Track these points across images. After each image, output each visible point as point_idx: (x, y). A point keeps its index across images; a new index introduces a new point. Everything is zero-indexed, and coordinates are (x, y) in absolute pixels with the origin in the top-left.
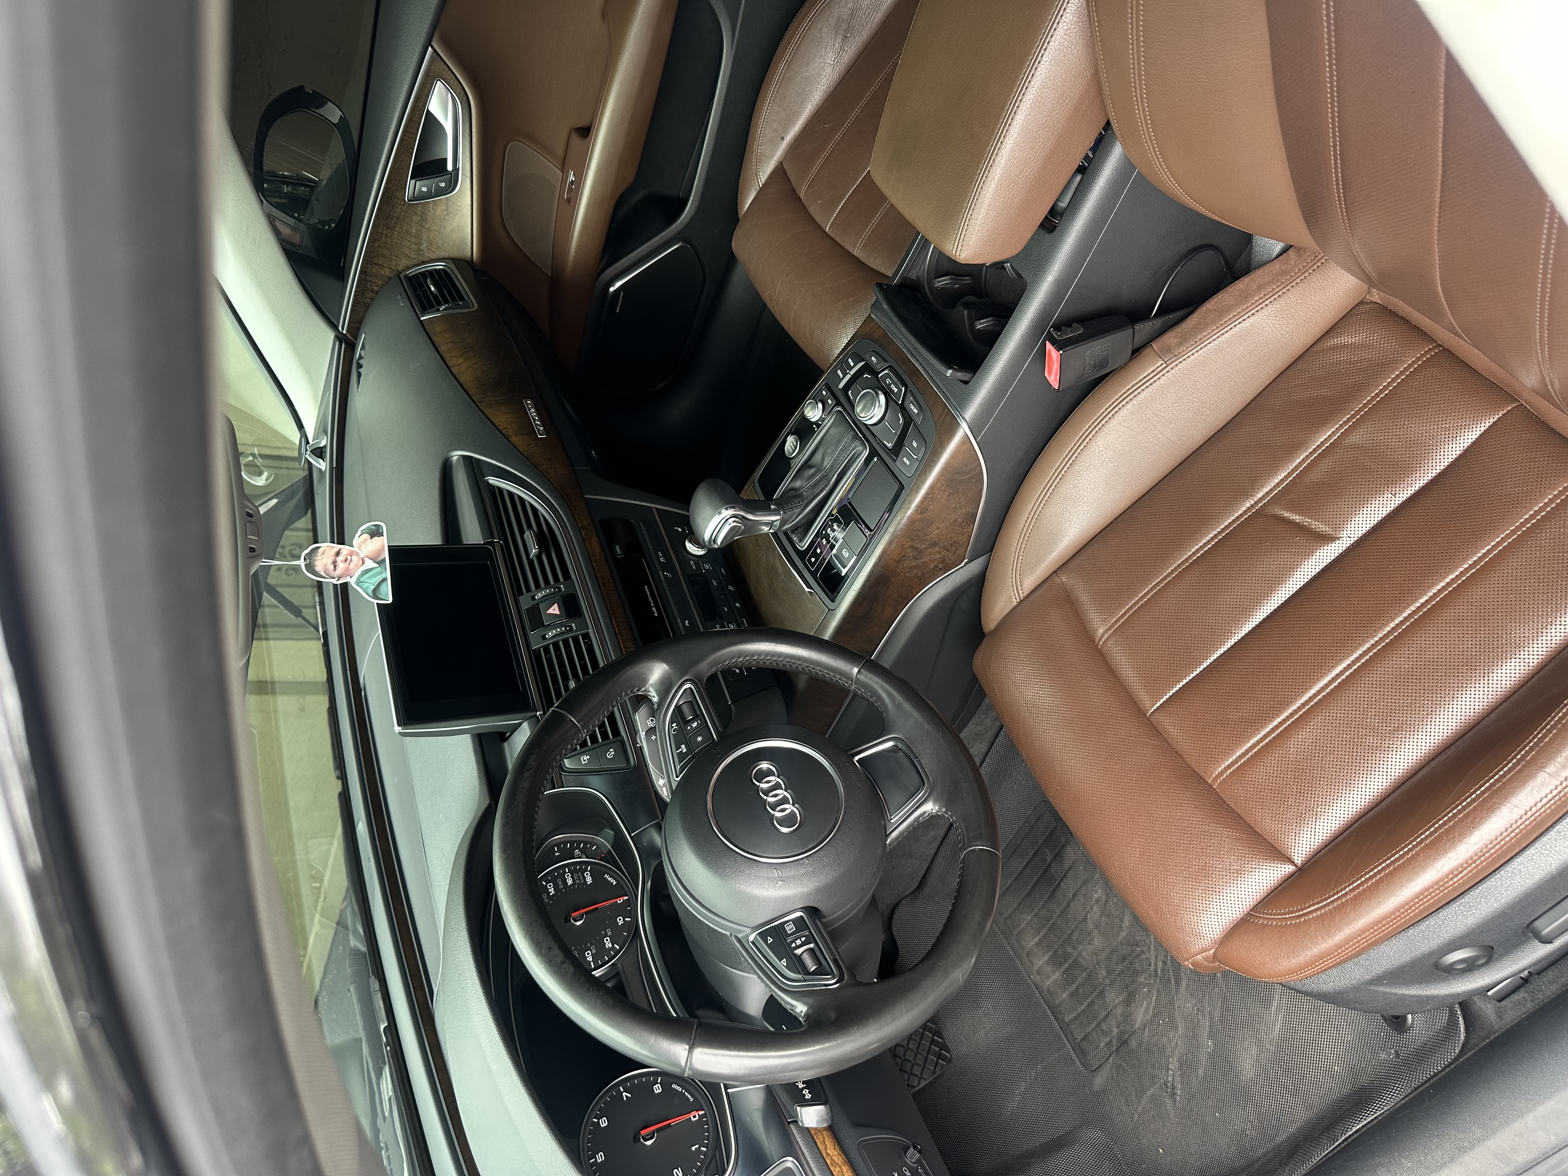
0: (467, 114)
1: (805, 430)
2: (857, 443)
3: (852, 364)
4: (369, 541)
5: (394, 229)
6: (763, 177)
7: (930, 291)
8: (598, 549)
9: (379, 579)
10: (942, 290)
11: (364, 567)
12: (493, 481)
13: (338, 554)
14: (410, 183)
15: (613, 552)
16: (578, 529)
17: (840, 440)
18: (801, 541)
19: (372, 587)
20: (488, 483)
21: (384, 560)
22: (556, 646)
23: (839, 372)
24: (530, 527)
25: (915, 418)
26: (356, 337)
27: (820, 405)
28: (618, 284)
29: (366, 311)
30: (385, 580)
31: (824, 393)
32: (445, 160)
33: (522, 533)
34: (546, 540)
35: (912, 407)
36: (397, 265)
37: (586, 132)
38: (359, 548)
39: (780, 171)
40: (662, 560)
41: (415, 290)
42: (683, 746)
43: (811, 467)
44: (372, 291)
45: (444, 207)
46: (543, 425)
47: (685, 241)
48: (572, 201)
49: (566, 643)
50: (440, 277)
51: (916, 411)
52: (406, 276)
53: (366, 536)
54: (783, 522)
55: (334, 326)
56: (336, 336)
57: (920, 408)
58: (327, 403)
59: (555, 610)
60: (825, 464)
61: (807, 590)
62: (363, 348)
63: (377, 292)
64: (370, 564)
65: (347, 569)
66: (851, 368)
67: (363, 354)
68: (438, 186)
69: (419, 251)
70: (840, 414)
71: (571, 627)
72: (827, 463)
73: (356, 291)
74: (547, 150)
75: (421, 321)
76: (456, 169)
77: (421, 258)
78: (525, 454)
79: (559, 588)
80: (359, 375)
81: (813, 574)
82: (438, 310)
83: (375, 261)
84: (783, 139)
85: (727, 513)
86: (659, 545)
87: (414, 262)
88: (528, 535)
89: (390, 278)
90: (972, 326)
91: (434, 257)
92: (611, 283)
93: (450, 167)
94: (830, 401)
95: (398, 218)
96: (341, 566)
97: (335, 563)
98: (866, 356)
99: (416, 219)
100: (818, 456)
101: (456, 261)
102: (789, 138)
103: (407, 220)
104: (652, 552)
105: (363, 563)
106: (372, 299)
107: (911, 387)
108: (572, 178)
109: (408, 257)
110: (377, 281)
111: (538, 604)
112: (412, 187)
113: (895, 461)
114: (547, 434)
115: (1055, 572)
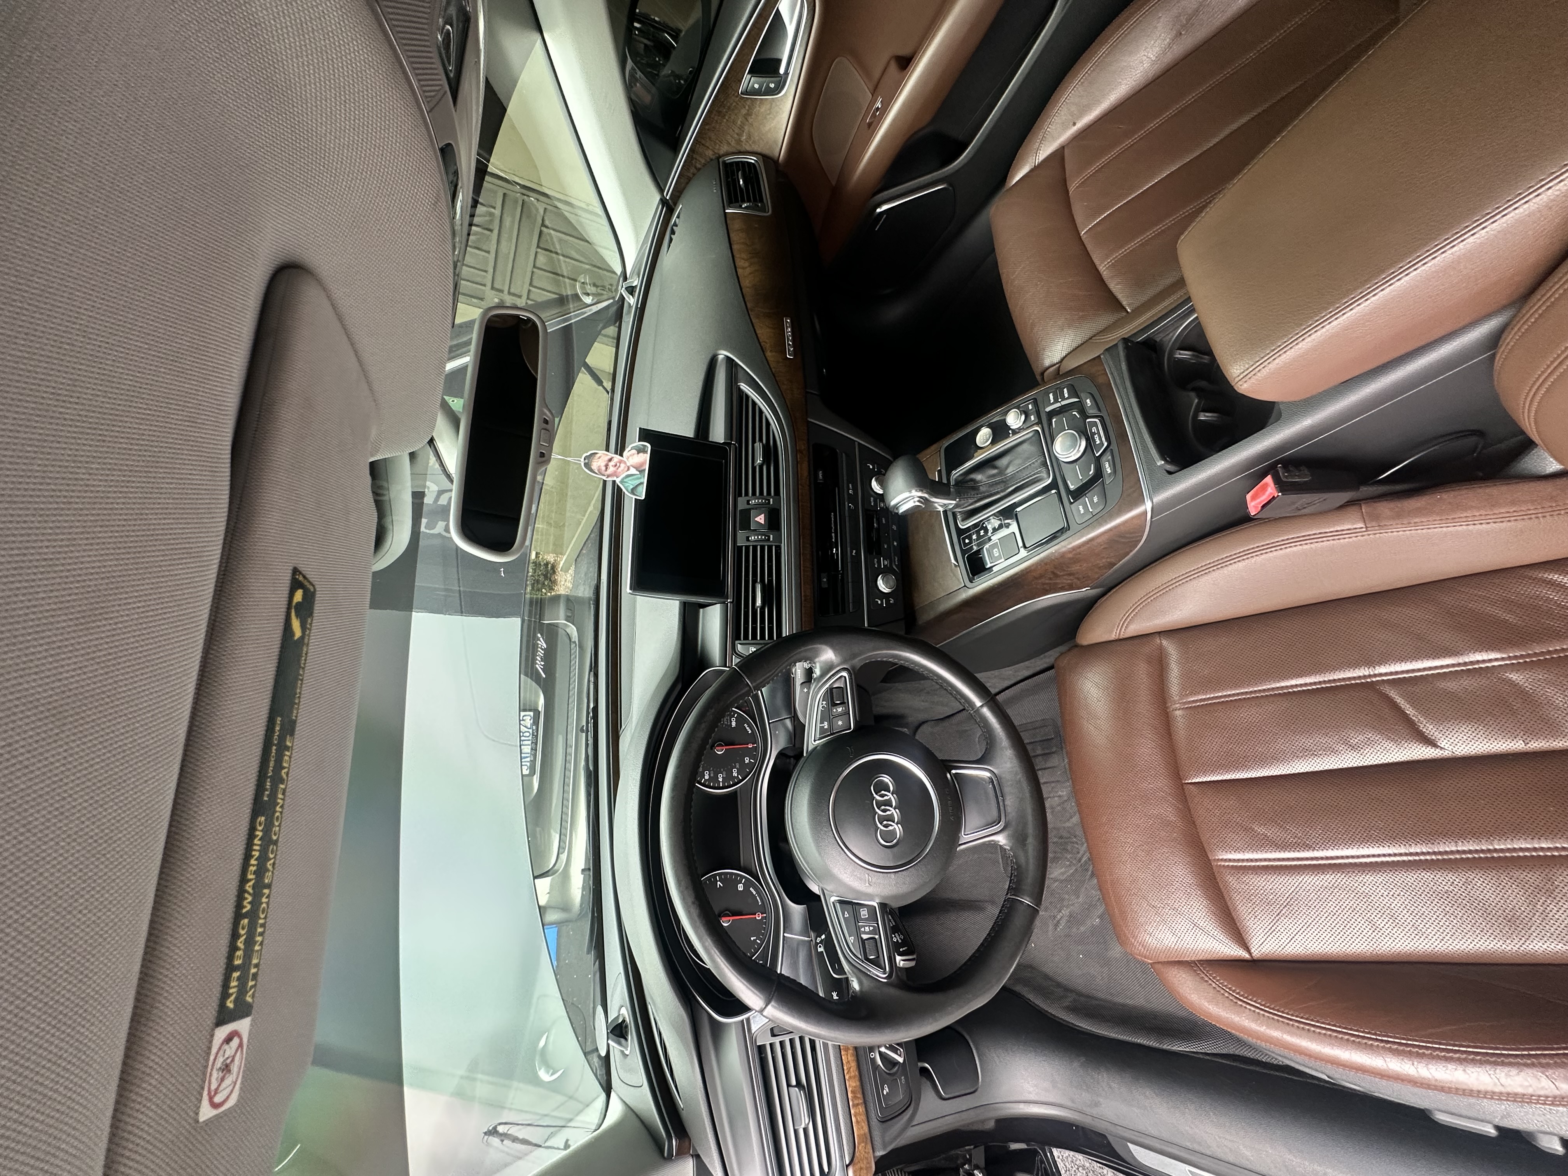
0: (810, 21)
1: (1000, 431)
2: (1044, 470)
3: (1066, 396)
4: (636, 455)
5: (724, 117)
6: (1043, 155)
7: (1169, 358)
8: (806, 474)
9: (638, 482)
10: (1181, 361)
11: (629, 473)
12: (744, 387)
13: (610, 460)
14: (747, 77)
15: (816, 476)
16: (796, 451)
17: (1028, 458)
18: (963, 520)
19: (632, 487)
20: (740, 389)
21: (644, 470)
22: (755, 547)
23: (1051, 396)
24: (761, 440)
25: (1106, 476)
26: (676, 204)
27: (1023, 417)
28: (885, 207)
29: (687, 183)
30: (642, 483)
31: (1030, 407)
32: (779, 61)
33: (754, 442)
34: (770, 453)
35: (1107, 465)
36: (719, 150)
37: (905, 63)
38: (628, 458)
39: (1058, 156)
40: (851, 491)
41: (727, 177)
42: (826, 723)
43: (995, 467)
44: (696, 167)
45: (768, 107)
46: (794, 346)
47: (950, 184)
48: (872, 127)
49: (762, 548)
50: (749, 170)
51: (1109, 471)
52: (724, 162)
53: (634, 451)
54: (956, 506)
55: (661, 190)
56: (661, 200)
57: (1114, 471)
58: (644, 254)
59: (761, 519)
60: (1009, 471)
61: (953, 561)
62: (678, 217)
63: (699, 169)
64: (633, 471)
65: (615, 472)
66: (1064, 399)
67: (677, 220)
68: (768, 86)
69: (739, 142)
70: (1037, 435)
71: (769, 537)
72: (1010, 471)
73: (683, 166)
74: (866, 71)
75: (725, 213)
76: (787, 73)
77: (739, 148)
78: (773, 370)
79: (769, 501)
80: (671, 240)
81: (963, 552)
82: (741, 206)
83: (703, 142)
84: (1074, 124)
85: (917, 494)
86: (852, 480)
87: (734, 150)
88: (758, 445)
89: (712, 160)
90: (1196, 415)
91: (748, 148)
92: (879, 205)
93: (782, 71)
94: (1032, 418)
95: (729, 108)
96: (611, 470)
97: (607, 466)
98: (1083, 395)
99: (744, 111)
100: (1004, 462)
101: (766, 159)
102: (1081, 123)
103: (736, 111)
104: (845, 482)
105: (628, 469)
106: (694, 175)
107: (1114, 446)
108: (879, 105)
109: (729, 144)
110: (701, 159)
111: (750, 509)
112: (748, 81)
113: (1071, 503)
114: (795, 356)
115: (1160, 633)
